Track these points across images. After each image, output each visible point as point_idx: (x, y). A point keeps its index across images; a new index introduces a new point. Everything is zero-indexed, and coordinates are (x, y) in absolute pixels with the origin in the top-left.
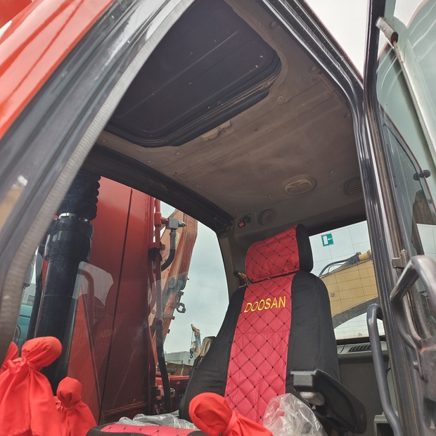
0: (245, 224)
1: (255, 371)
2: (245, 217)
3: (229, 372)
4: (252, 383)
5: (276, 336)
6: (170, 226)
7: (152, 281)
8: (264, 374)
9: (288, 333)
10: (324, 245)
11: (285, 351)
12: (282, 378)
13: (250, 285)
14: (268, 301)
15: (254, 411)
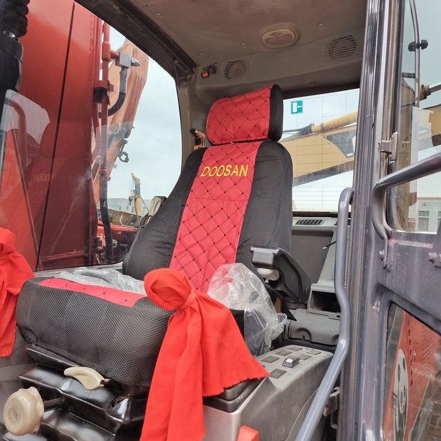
0: (209, 75)
1: (205, 237)
2: (211, 66)
3: (179, 235)
4: (202, 248)
5: (233, 205)
6: (121, 62)
7: (96, 125)
8: (215, 241)
9: (246, 203)
10: (292, 113)
11: (240, 221)
12: (233, 247)
13: (211, 148)
14: (229, 168)
15: (201, 274)
